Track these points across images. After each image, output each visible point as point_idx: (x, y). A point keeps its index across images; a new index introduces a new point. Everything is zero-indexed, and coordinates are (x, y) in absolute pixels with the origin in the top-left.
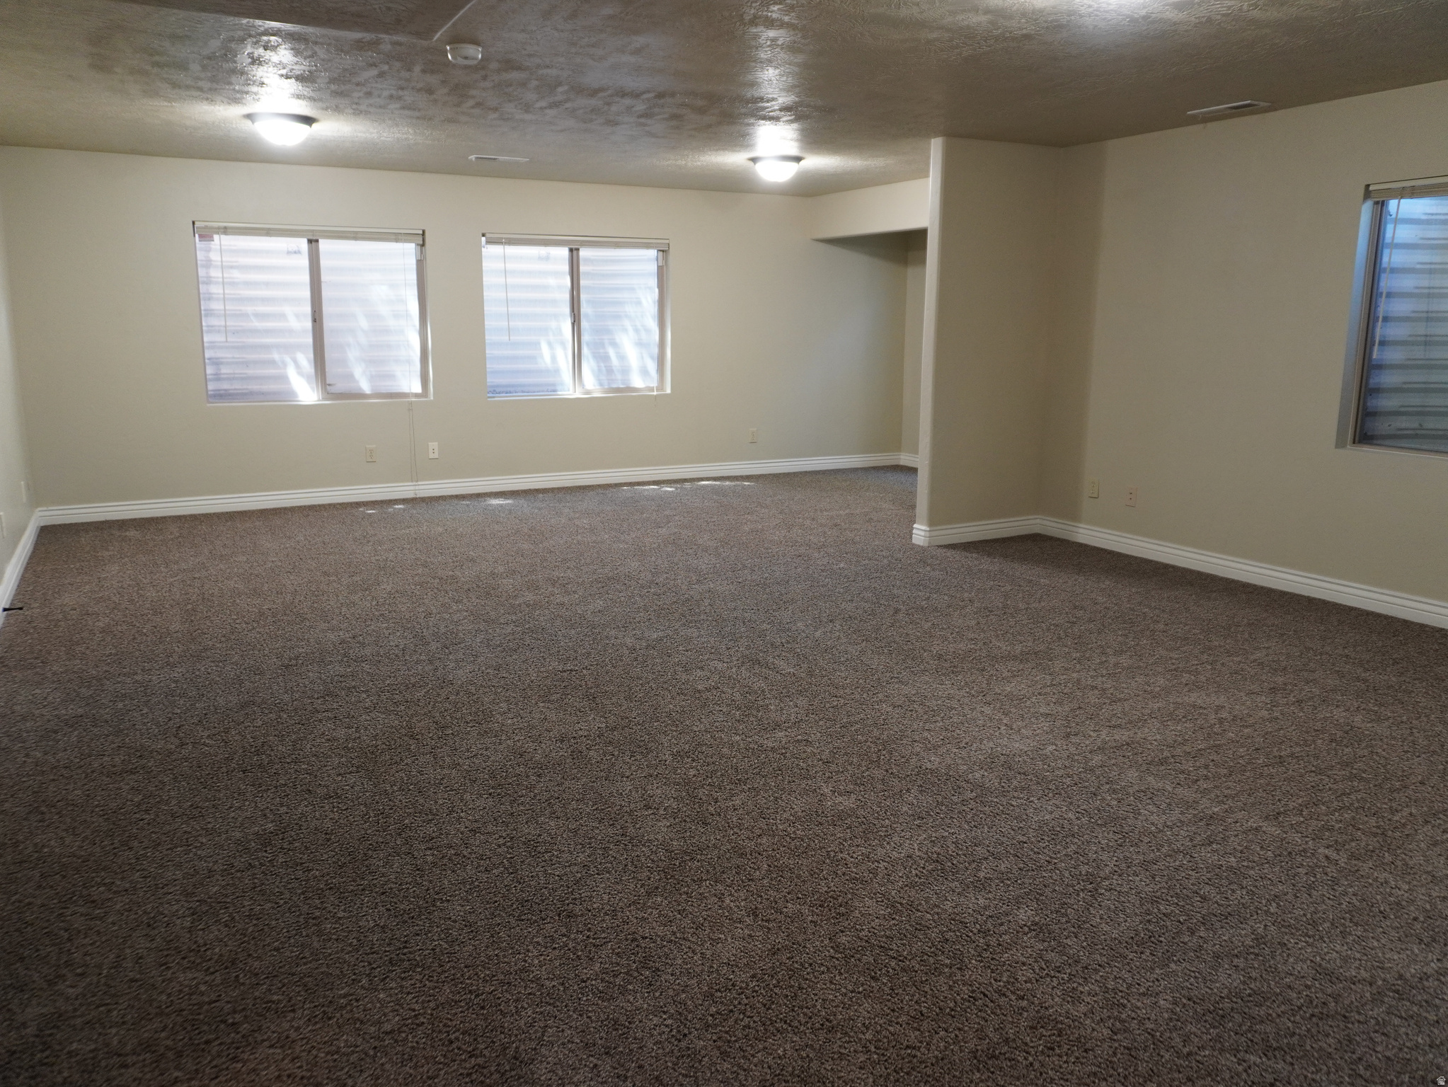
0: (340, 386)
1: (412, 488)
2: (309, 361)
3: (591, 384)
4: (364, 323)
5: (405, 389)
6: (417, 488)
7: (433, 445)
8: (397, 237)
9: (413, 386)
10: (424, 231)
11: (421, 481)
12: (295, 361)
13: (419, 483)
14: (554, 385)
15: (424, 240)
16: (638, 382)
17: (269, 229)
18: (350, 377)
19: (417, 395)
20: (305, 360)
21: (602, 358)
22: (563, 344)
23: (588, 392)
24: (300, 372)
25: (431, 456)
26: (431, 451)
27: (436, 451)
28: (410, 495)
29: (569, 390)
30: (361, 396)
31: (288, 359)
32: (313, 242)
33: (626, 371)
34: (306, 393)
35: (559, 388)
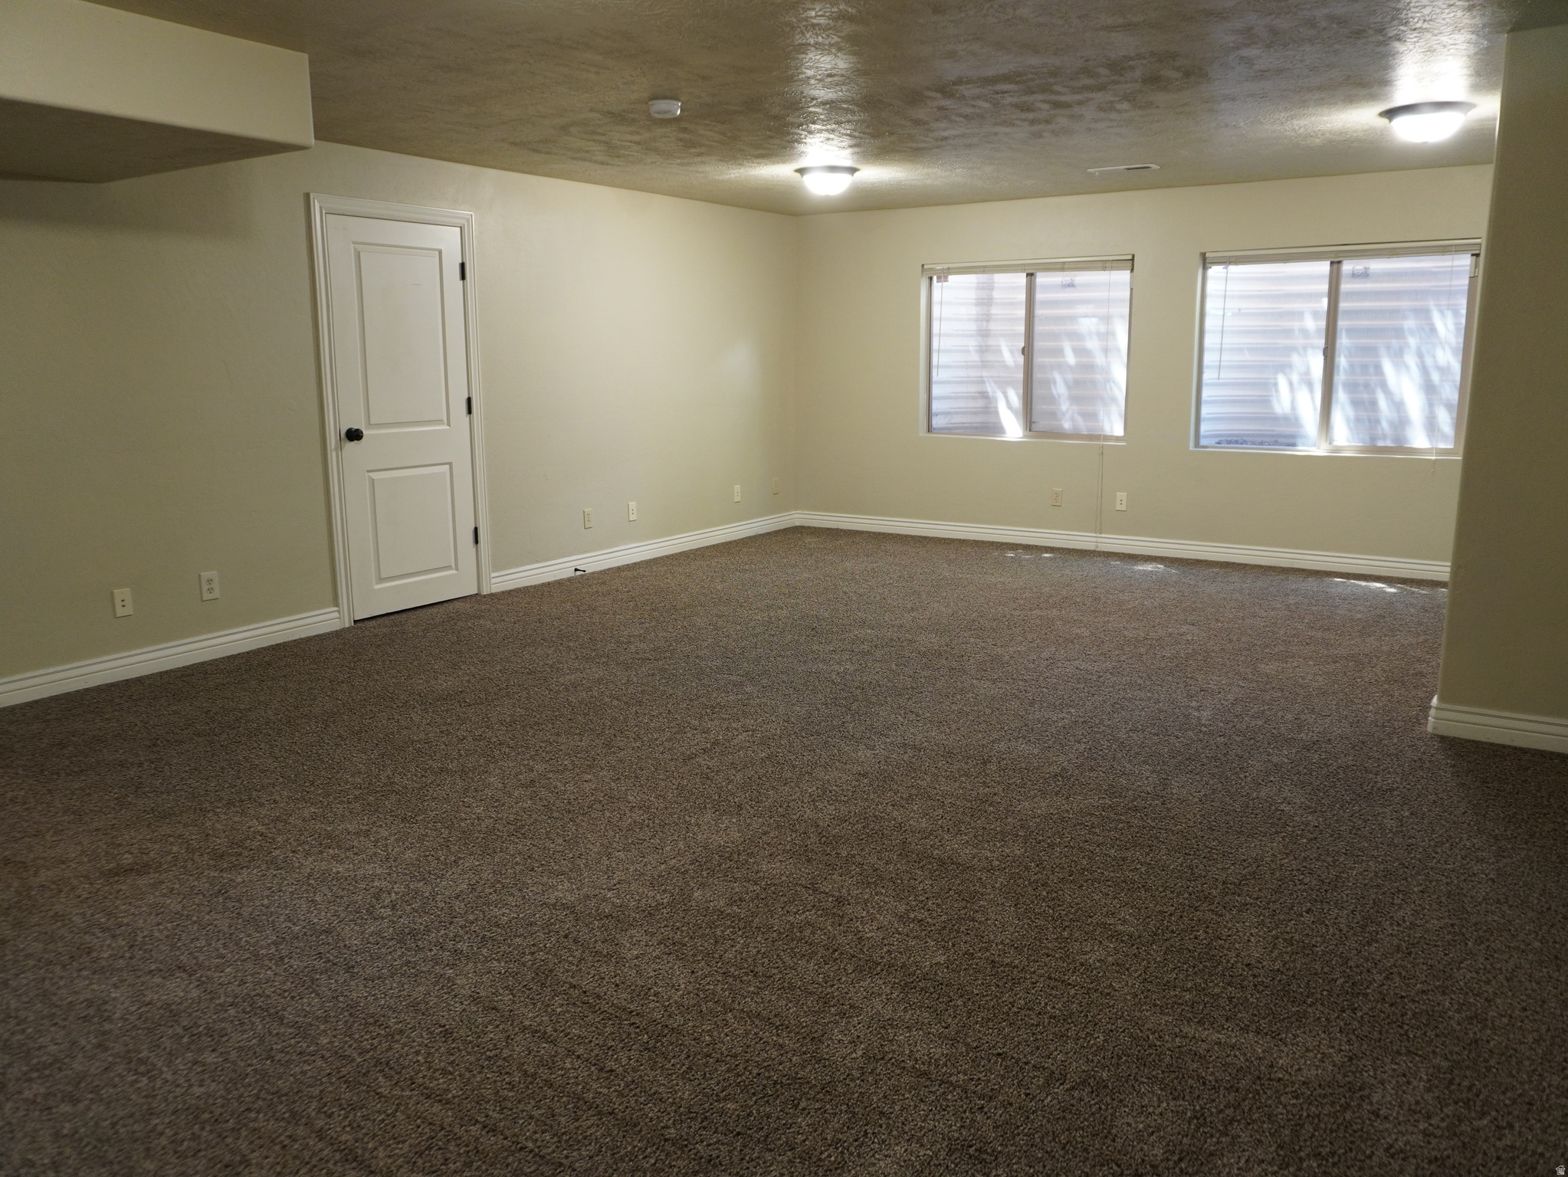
0: (1042, 424)
1: (1094, 539)
2: (1018, 396)
3: (1344, 437)
4: (1071, 359)
5: (1108, 432)
6: (1100, 540)
7: (1122, 495)
8: (1105, 265)
9: (1117, 429)
10: (1133, 256)
11: (1105, 533)
12: (1006, 398)
13: (1103, 535)
14: (1293, 436)
15: (1133, 265)
16: (1419, 440)
17: (985, 267)
18: (1053, 415)
19: (1118, 439)
20: (1015, 398)
21: (1365, 406)
22: (1310, 385)
23: (1338, 449)
24: (1009, 406)
25: (1119, 507)
26: (1118, 502)
27: (1124, 502)
28: (1091, 547)
29: (1312, 447)
30: (1061, 435)
31: (1000, 395)
32: (1030, 275)
33: (1401, 423)
34: (1013, 429)
35: (1299, 441)
